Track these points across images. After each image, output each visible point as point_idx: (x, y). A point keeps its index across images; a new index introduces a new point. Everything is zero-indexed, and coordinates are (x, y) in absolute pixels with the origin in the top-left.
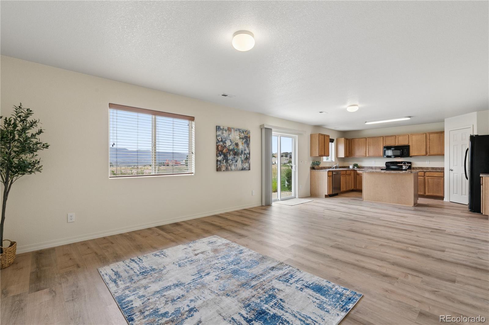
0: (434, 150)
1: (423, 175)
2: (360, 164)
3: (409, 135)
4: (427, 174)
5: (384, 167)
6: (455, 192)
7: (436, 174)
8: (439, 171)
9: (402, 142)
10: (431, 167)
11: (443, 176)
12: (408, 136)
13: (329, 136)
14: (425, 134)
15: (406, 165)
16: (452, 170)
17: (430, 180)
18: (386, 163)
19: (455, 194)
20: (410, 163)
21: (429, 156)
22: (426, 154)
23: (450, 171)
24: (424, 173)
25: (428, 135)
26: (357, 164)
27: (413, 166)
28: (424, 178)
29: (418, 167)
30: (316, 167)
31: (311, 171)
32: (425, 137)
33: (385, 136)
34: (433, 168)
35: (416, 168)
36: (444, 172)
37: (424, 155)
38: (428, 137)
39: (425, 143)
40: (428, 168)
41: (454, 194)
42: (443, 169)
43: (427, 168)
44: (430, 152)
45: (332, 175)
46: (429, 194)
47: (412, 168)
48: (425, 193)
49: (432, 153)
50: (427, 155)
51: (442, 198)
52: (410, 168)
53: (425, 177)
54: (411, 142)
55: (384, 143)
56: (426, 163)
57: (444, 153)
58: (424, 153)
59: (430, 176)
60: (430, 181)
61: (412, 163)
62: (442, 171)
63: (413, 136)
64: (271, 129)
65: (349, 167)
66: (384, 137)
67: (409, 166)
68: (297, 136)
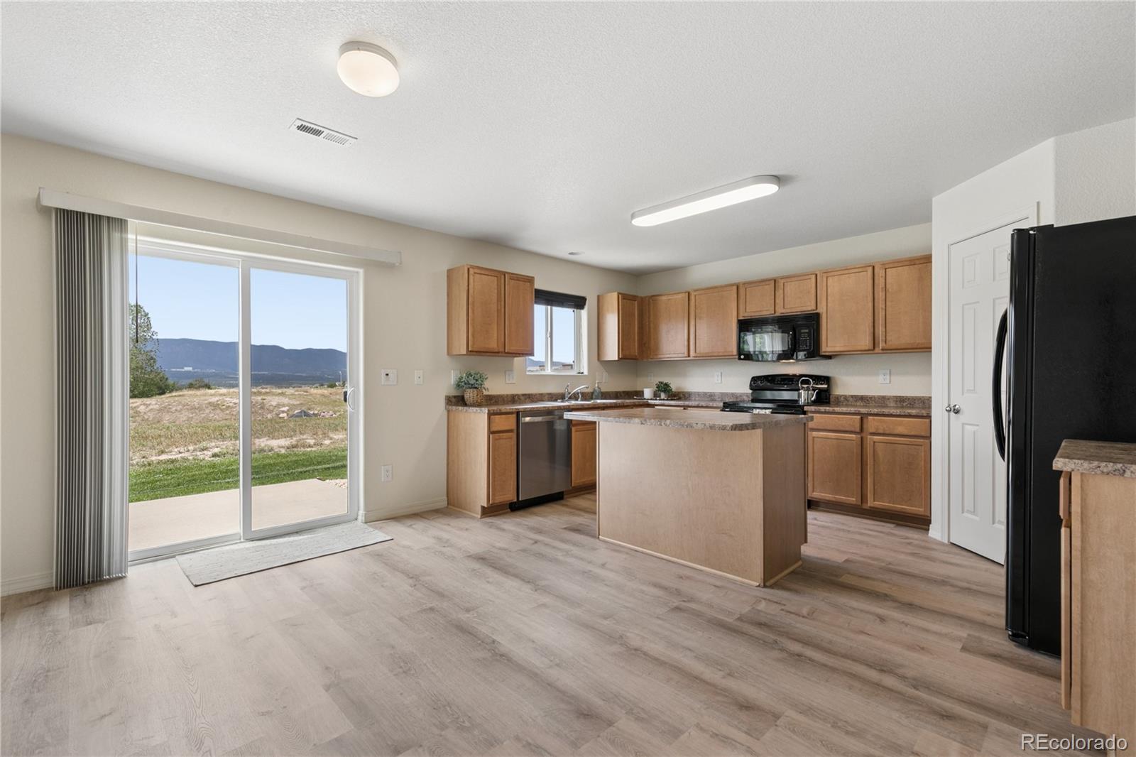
0: (900, 334)
1: (858, 430)
2: (675, 385)
3: (816, 275)
4: (872, 423)
5: (747, 395)
6: (969, 504)
7: (903, 425)
8: (914, 412)
9: (796, 302)
10: (896, 397)
11: (928, 435)
12: (814, 280)
13: (530, 280)
14: (870, 269)
15: (808, 389)
16: (957, 412)
17: (880, 447)
18: (754, 379)
19: (968, 511)
20: (826, 380)
21: (885, 356)
22: (874, 348)
23: (952, 414)
24: (862, 419)
25: (880, 272)
26: (667, 385)
27: (838, 391)
28: (862, 438)
29: (852, 396)
30: (470, 395)
31: (448, 411)
32: (870, 282)
33: (744, 284)
34: (901, 400)
35: (846, 398)
36: (929, 417)
37: (867, 348)
38: (880, 282)
39: (871, 305)
40: (884, 397)
41: (966, 514)
42: (926, 403)
43: (882, 400)
44: (888, 338)
45: (514, 427)
46: (878, 504)
47: (832, 400)
48: (863, 498)
49: (894, 340)
50: (877, 351)
51: (923, 522)
52: (823, 398)
53: (864, 435)
54: (824, 303)
55: (742, 307)
56: (881, 378)
57: (931, 343)
58: (866, 342)
59: (881, 431)
60: (880, 454)
61: (832, 382)
62: (924, 412)
63: (830, 280)
64: (126, 221)
65: (640, 394)
66: (741, 286)
67: (821, 391)
68: (361, 271)
